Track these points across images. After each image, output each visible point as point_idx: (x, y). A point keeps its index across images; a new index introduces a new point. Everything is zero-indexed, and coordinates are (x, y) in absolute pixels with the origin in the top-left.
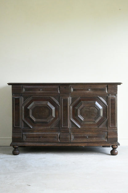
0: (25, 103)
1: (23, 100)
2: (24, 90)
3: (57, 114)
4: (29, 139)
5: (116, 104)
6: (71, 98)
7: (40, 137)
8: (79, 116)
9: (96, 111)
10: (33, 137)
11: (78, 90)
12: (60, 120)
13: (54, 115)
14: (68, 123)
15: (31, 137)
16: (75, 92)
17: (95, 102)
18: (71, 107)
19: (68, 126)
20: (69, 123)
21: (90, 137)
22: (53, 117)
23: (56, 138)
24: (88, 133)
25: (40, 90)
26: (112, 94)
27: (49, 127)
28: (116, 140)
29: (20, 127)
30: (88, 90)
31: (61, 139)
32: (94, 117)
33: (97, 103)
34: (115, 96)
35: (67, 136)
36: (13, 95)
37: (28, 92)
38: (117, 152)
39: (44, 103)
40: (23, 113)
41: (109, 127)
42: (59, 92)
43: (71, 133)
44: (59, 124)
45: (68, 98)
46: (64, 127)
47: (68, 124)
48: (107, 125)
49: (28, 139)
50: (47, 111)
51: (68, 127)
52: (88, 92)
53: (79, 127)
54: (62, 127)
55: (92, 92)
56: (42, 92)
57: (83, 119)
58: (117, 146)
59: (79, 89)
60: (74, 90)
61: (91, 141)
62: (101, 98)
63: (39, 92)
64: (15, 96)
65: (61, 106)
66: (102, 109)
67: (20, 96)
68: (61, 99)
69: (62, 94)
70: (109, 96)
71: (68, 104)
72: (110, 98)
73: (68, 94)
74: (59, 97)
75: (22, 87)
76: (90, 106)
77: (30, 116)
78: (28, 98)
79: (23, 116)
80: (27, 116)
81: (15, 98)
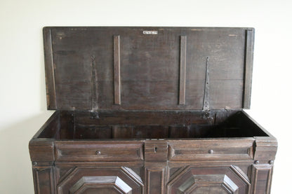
0: (63, 179)
1: (59, 174)
2: (59, 154)
5: (269, 181)
6: (169, 169)
11: (187, 152)
16: (179, 157)
17: (223, 178)
18: (169, 187)
25: (96, 154)
26: (263, 162)
30: (209, 152)
33: (227, 180)
34: (268, 165)
36: (33, 164)
37: (69, 158)
39: (107, 180)
42: (142, 158)
45: (163, 170)
52: (208, 156)
55: (217, 156)
56: (102, 157)
59: (189, 149)
60: (177, 152)
62: (237, 169)
63: (95, 157)
64: (37, 165)
65: (147, 185)
66: (236, 191)
67: (51, 167)
68: (147, 171)
69: (148, 161)
70: (255, 165)
71: (163, 179)
72: (258, 169)
73: (163, 161)
74: (143, 168)
75: (55, 147)
76: (211, 187)
78: (70, 170)
81: (38, 171)
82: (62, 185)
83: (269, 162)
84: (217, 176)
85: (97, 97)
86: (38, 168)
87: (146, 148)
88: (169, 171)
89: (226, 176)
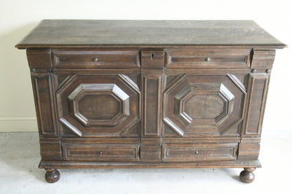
0: (61, 87)
1: (57, 81)
2: (57, 60)
3: (135, 109)
4: (77, 155)
5: (266, 90)
6: (166, 76)
7: (98, 153)
8: (181, 114)
9: (220, 104)
10: (85, 153)
11: (183, 59)
12: (140, 122)
13: (127, 112)
14: (158, 126)
15: (80, 153)
16: (175, 65)
17: (220, 86)
18: (165, 94)
19: (156, 132)
20: (160, 127)
21: (201, 152)
22: (125, 116)
23: (132, 154)
24: (200, 145)
25: (93, 61)
26: (260, 70)
27: (117, 134)
28: (255, 158)
29: (56, 134)
30: (206, 60)
31: (142, 157)
32: (215, 116)
33: (223, 89)
34: (265, 74)
35: (155, 151)
36: (31, 71)
37: (67, 64)
38: (253, 179)
39: (105, 87)
40: (60, 107)
41: (244, 134)
42: (139, 66)
43: (165, 146)
44: (139, 128)
45: (160, 78)
46: (150, 134)
47: (158, 129)
48: (241, 131)
49: (74, 155)
50: (112, 105)
51: (159, 134)
52: (205, 64)
53: (181, 133)
54: (146, 134)
55: (213, 64)
56: (99, 64)
57: (191, 119)
58: (255, 168)
59: (186, 57)
60: (174, 60)
61: (205, 159)
62: (234, 78)
63: (92, 64)
64: (36, 72)
65: (144, 93)
66: (233, 100)
67: (49, 74)
68: (144, 79)
69: (145, 68)
70: (251, 74)
71: (159, 89)
72: (255, 78)
73: (160, 69)
74: (140, 75)
75: (52, 54)
76: (207, 95)
77: (76, 115)
78: (68, 77)
79: (60, 113)
80: (70, 114)
81: (37, 77)
82: (61, 92)
83: (266, 71)
84: (213, 84)
86: (36, 75)
87: (143, 55)
88: (165, 79)
89: (222, 85)
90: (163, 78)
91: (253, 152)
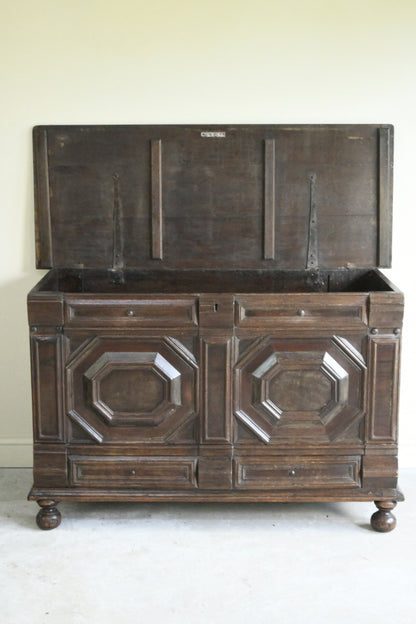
0: (76, 355)
1: (68, 347)
2: (71, 314)
3: (189, 395)
4: (93, 477)
5: (396, 361)
6: (238, 341)
7: (128, 473)
8: (264, 403)
9: (324, 385)
10: (107, 473)
11: (263, 313)
12: (198, 418)
13: (177, 400)
14: (228, 425)
15: (98, 473)
16: (252, 320)
17: (323, 357)
18: (237, 370)
19: (225, 436)
20: (230, 424)
21: (301, 472)
22: (174, 406)
23: (185, 475)
24: (297, 459)
25: (127, 315)
26: (384, 330)
27: (161, 440)
28: (392, 482)
29: (60, 437)
30: (299, 314)
31: (200, 480)
32: (317, 406)
33: (329, 360)
34: (393, 335)
35: (223, 469)
36: (31, 330)
37: (87, 319)
38: (394, 523)
39: (141, 357)
40: (70, 390)
41: (370, 439)
42: (196, 322)
43: (238, 460)
44: (195, 428)
45: (228, 342)
46: (213, 438)
47: (228, 429)
48: (363, 433)
49: (88, 477)
50: (153, 387)
51: (228, 440)
52: (297, 320)
53: (266, 437)
54: (207, 438)
55: (310, 320)
56: (135, 320)
57: (280, 412)
58: (395, 502)
59: (267, 309)
60: (249, 314)
61: (307, 485)
62: (345, 343)
63: (125, 320)
64: (38, 333)
65: (204, 368)
66: (345, 379)
67: (58, 335)
68: (204, 343)
69: (205, 327)
70: (371, 336)
71: (228, 361)
72: (377, 341)
73: (227, 327)
74: (197, 340)
75: (64, 302)
76: (305, 370)
77: (95, 403)
78: (86, 342)
79: (70, 401)
80: (85, 403)
81: (38, 341)
82: (74, 367)
83: (395, 332)
84: (313, 353)
85: (122, 246)
86: (38, 336)
87: (201, 305)
88: (237, 344)
89: (327, 354)
90: (233, 343)
91: (387, 472)
